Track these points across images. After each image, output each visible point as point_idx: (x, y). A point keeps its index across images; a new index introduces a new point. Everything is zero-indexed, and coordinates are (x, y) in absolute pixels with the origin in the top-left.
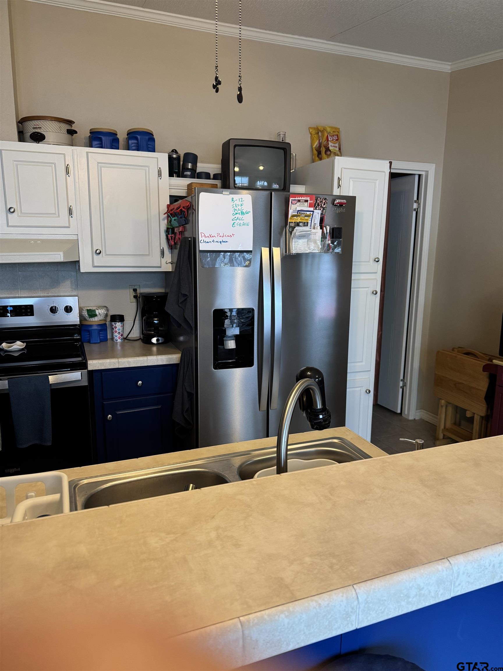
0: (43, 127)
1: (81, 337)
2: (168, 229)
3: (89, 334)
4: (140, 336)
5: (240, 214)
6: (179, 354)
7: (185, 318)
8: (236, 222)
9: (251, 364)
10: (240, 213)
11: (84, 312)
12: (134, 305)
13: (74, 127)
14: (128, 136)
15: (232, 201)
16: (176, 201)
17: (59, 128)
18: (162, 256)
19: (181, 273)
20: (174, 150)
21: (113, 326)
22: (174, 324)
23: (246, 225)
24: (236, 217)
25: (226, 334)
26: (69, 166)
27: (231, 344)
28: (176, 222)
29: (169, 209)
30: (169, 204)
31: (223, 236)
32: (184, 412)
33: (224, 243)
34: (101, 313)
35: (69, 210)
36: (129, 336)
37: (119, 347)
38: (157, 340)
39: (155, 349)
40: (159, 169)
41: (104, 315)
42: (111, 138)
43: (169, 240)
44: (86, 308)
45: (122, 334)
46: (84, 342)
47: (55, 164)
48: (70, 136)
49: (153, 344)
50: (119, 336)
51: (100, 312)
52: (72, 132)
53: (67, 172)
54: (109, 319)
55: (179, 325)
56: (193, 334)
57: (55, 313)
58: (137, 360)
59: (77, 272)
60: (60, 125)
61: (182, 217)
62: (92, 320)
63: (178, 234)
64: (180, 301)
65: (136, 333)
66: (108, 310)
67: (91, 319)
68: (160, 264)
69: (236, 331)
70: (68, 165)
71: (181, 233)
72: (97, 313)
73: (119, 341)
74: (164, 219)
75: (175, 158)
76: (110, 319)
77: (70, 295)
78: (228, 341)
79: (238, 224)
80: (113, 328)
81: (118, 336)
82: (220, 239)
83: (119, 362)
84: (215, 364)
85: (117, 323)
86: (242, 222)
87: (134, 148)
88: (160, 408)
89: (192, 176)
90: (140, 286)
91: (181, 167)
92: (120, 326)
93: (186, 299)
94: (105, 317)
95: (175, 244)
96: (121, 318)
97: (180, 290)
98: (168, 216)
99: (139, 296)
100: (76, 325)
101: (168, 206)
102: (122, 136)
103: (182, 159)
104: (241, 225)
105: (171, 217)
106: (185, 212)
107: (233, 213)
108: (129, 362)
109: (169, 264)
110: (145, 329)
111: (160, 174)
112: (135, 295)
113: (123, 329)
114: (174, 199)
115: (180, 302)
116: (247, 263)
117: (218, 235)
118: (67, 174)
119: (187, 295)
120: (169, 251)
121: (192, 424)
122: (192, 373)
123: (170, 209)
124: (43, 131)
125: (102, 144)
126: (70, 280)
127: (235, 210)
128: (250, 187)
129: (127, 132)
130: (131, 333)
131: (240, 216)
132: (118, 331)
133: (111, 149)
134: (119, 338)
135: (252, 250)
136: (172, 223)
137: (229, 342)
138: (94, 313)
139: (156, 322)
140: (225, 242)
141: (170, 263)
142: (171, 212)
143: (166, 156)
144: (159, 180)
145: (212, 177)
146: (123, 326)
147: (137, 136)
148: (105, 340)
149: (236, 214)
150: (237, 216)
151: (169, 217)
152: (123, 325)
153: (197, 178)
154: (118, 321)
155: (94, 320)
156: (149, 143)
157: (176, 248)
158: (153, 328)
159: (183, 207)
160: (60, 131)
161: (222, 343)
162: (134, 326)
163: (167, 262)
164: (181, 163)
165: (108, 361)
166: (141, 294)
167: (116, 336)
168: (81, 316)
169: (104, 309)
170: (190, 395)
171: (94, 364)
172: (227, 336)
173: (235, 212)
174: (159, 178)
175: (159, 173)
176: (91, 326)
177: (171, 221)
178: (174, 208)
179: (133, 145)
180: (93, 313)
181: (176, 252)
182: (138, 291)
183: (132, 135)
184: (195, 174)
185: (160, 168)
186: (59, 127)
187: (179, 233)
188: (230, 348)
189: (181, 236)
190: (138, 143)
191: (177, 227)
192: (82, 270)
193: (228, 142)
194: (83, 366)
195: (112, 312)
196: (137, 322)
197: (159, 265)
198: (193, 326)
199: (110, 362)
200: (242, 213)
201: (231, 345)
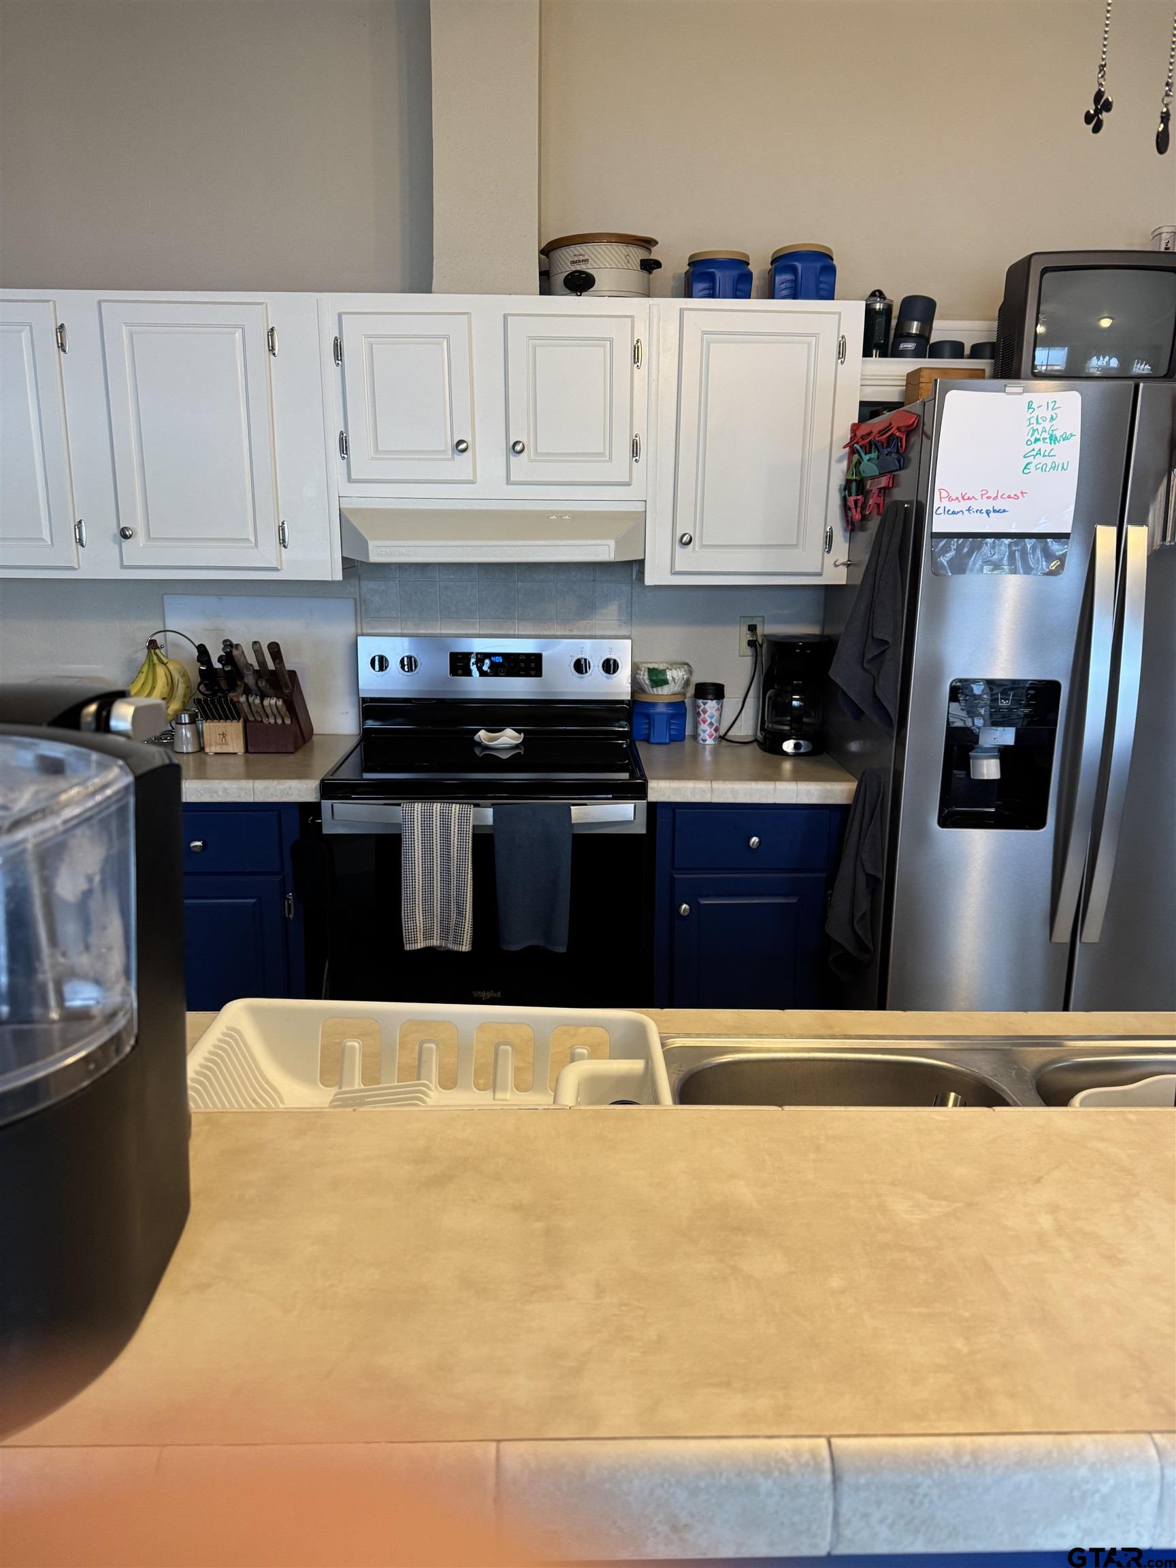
0: (592, 259)
1: (631, 727)
2: (848, 482)
3: (649, 724)
4: (756, 735)
5: (1046, 441)
6: (850, 783)
7: (879, 699)
8: (1035, 462)
9: (1037, 822)
10: (1046, 439)
11: (642, 673)
12: (747, 662)
13: (656, 254)
14: (773, 266)
15: (1029, 408)
16: (875, 414)
17: (626, 258)
18: (826, 548)
19: (876, 590)
20: (877, 293)
21: (699, 707)
22: (845, 710)
23: (1060, 468)
24: (1033, 450)
25: (977, 743)
26: (639, 344)
27: (989, 769)
28: (873, 465)
29: (855, 435)
30: (857, 422)
31: (997, 496)
32: (855, 922)
33: (995, 514)
34: (677, 678)
35: (633, 445)
36: (729, 734)
37: (708, 756)
38: (797, 746)
39: (787, 766)
40: (840, 339)
41: (683, 682)
42: (735, 273)
43: (850, 509)
44: (645, 665)
45: (717, 727)
46: (638, 740)
47: (611, 340)
48: (645, 274)
49: (785, 754)
50: (711, 732)
51: (675, 675)
52: (650, 266)
53: (636, 358)
54: (691, 691)
55: (859, 713)
56: (892, 738)
57: (582, 673)
58: (751, 789)
59: (634, 586)
60: (628, 251)
61: (891, 453)
62: (657, 691)
63: (876, 495)
64: (869, 656)
65: (746, 728)
66: (690, 672)
67: (655, 689)
68: (820, 568)
69: (1007, 736)
70: (638, 342)
71: (884, 491)
72: (668, 677)
73: (710, 741)
74: (840, 460)
75: (879, 312)
76: (694, 692)
77: (615, 636)
78: (981, 761)
79: (1040, 466)
80: (699, 713)
81: (707, 732)
82: (988, 505)
83: (712, 790)
84: (943, 815)
85: (709, 701)
86: (1049, 461)
87: (785, 293)
88: (794, 903)
89: (918, 354)
90: (764, 619)
91: (892, 332)
92: (716, 708)
93: (884, 652)
94: (683, 688)
95: (864, 518)
96: (716, 691)
97: (870, 631)
98: (853, 452)
99: (760, 642)
100: (623, 701)
101: (854, 428)
102: (759, 266)
103: (896, 312)
104: (1047, 469)
105: (863, 454)
106: (901, 439)
107: (1029, 440)
108: (733, 792)
109: (841, 567)
110: (769, 718)
111: (842, 352)
112: (751, 639)
113: (720, 716)
114: (870, 410)
115: (869, 658)
116: (1054, 565)
117: (984, 494)
118: (635, 363)
119: (886, 642)
120: (844, 537)
121: (872, 948)
122: (883, 830)
123: (859, 434)
124: (591, 267)
125: (713, 288)
126: (616, 602)
127: (1034, 431)
128: (1072, 374)
129: (772, 257)
130: (735, 725)
131: (1045, 447)
132: (709, 721)
133: (733, 298)
134: (711, 736)
135: (1070, 532)
136: (862, 467)
137: (985, 762)
138: (663, 678)
139: (795, 703)
140: (998, 512)
141: (843, 564)
142: (862, 443)
143: (862, 306)
144: (839, 365)
145: (967, 351)
146: (720, 710)
147: (796, 263)
148: (679, 737)
149: (1035, 442)
150: (1037, 446)
151: (855, 453)
152: (722, 707)
153: (929, 357)
154: (710, 697)
155: (660, 693)
156: (821, 279)
157: (863, 529)
158: (789, 718)
159: (899, 429)
160: (625, 263)
161: (965, 765)
162: (743, 711)
163: (836, 562)
164: (894, 322)
165: (690, 785)
166: (765, 636)
167: (704, 731)
168: (635, 682)
169: (683, 669)
170: (873, 881)
171: (662, 790)
172: (980, 748)
173: (1034, 437)
174: (840, 361)
175: (840, 349)
176: (653, 705)
177: (859, 463)
178: (871, 432)
179: (783, 286)
180: (661, 677)
181: (866, 538)
182: (759, 631)
183: (784, 262)
184: (927, 348)
185: (843, 337)
186: (624, 255)
187: (880, 492)
188: (986, 778)
189: (882, 498)
190: (795, 281)
191: (873, 478)
192: (649, 581)
193: (1027, 261)
194: (636, 790)
195: (698, 678)
196: (751, 701)
197: (818, 570)
198: (894, 715)
199: (694, 788)
200: (1053, 439)
201: (987, 770)
